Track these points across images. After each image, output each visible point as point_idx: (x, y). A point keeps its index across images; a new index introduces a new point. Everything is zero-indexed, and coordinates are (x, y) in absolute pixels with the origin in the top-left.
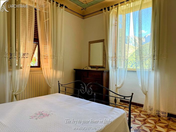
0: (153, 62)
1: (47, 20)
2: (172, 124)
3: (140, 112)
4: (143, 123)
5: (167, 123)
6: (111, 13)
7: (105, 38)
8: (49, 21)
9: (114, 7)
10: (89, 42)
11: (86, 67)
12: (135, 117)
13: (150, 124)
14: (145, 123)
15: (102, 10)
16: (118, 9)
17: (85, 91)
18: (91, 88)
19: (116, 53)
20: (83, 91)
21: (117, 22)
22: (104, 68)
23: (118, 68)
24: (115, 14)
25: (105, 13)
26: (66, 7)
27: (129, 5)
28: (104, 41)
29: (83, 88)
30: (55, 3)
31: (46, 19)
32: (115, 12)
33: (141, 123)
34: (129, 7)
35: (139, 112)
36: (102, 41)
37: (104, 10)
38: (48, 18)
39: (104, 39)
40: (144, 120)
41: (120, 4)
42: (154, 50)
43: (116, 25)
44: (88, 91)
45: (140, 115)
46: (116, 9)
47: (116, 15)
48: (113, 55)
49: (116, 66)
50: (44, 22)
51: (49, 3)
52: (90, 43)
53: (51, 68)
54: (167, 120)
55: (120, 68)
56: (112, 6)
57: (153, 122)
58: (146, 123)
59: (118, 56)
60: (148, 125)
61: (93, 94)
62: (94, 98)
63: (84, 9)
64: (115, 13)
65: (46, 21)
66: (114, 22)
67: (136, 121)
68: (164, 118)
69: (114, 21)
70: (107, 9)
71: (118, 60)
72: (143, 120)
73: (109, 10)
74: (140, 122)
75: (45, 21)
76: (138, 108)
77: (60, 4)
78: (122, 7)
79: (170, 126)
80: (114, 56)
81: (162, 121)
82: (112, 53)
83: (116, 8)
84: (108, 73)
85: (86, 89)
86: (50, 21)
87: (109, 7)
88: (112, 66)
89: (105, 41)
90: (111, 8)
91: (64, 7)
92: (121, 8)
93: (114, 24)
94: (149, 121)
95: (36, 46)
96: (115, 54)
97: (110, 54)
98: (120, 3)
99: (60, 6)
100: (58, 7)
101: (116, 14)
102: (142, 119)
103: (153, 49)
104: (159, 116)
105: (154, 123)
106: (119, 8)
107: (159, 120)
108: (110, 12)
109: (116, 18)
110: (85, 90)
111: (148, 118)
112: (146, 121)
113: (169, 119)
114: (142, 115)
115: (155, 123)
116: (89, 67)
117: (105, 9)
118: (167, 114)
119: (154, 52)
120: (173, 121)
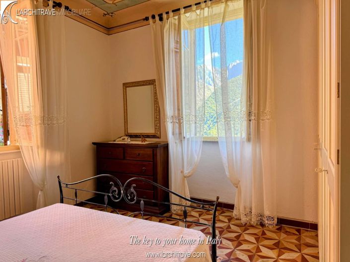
5: (277, 238)
6: (167, 26)
7: (156, 77)
9: (171, 14)
10: (124, 84)
11: (120, 137)
12: (221, 233)
14: (240, 244)
15: (147, 19)
17: (120, 196)
22: (158, 138)
25: (153, 26)
33: (233, 245)
35: (227, 221)
40: (238, 237)
54: (277, 231)
60: (245, 246)
61: (138, 202)
62: (140, 210)
63: (108, 14)
64: (175, 27)
69: (173, 43)
70: (157, 18)
72: (235, 237)
73: (161, 19)
74: (230, 243)
76: (225, 213)
77: (54, 2)
78: (188, 15)
79: (283, 244)
80: (176, 115)
81: (269, 234)
82: (172, 108)
83: (177, 17)
85: (122, 192)
87: (162, 14)
88: (173, 134)
89: (157, 83)
92: (186, 17)
96: (179, 110)
97: (169, 110)
99: (54, 7)
100: (49, 8)
102: (233, 235)
104: (262, 225)
105: (255, 242)
106: (182, 17)
107: (264, 233)
113: (279, 229)
116: (126, 138)
117: (153, 17)
118: (276, 220)
119: (249, 106)
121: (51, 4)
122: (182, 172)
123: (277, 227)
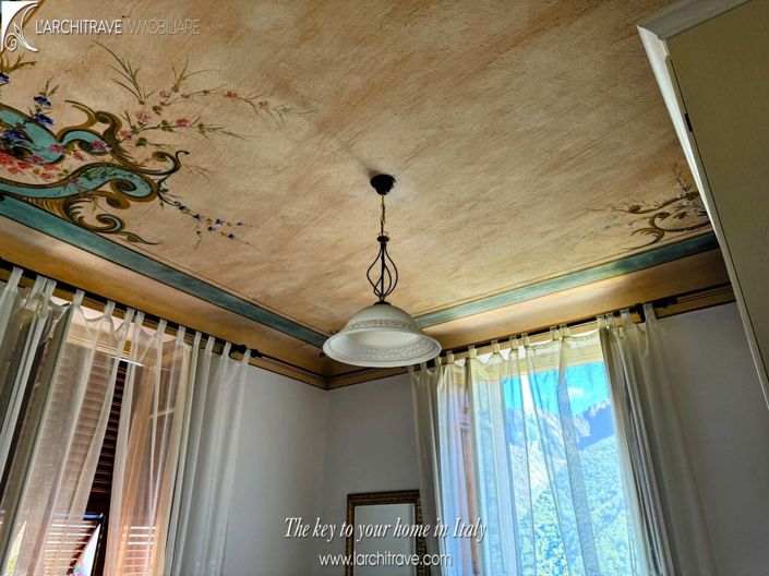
1: (167, 412)
6: (443, 380)
7: (420, 485)
8: (171, 416)
10: (350, 497)
16: (467, 365)
21: (468, 417)
24: (459, 385)
26: (255, 354)
28: (418, 498)
30: (211, 343)
31: (162, 408)
32: (458, 375)
34: (514, 360)
38: (173, 404)
39: (418, 491)
41: (475, 350)
43: (467, 430)
46: (459, 367)
47: (462, 390)
50: (152, 421)
51: (187, 347)
56: (443, 355)
64: (458, 379)
65: (161, 419)
75: (156, 415)
78: (484, 357)
86: (179, 419)
89: (423, 499)
90: (439, 362)
91: (247, 355)
92: (483, 364)
93: (459, 427)
95: (91, 531)
98: (477, 346)
99: (231, 351)
100: (222, 357)
101: (463, 383)
106: (473, 364)
108: (439, 376)
121: (227, 348)
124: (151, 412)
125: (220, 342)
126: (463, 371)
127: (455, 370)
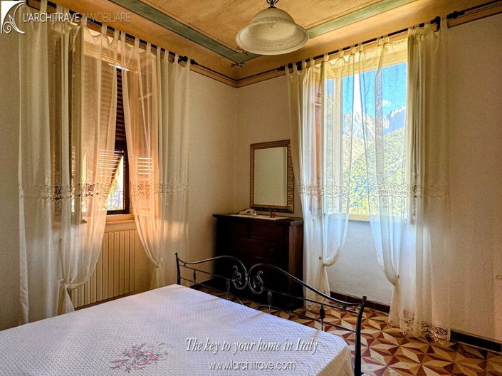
0: (413, 203)
1: (148, 95)
2: (462, 361)
3: (383, 326)
4: (390, 358)
5: (450, 359)
6: (307, 77)
7: (290, 136)
8: (151, 97)
9: (313, 62)
10: (252, 145)
11: (245, 210)
12: (370, 342)
13: (408, 364)
14: (395, 361)
15: (282, 68)
16: (322, 67)
17: (244, 283)
18: (258, 277)
19: (321, 176)
20: (240, 283)
21: (320, 99)
22: (291, 212)
23: (325, 214)
24: (316, 80)
25: (290, 78)
26: (193, 62)
27: (349, 60)
28: (289, 145)
29: (239, 276)
30: (166, 54)
31: (145, 93)
32: (316, 73)
33: (385, 360)
34: (351, 62)
35: (379, 327)
36: (285, 143)
37: (287, 70)
38: (151, 91)
39: (289, 140)
40: (393, 351)
41: (328, 56)
42: (414, 174)
43: (319, 107)
44: (252, 285)
45: (381, 336)
46: (317, 68)
47: (318, 83)
48: (312, 180)
49: (320, 208)
50: (140, 101)
51: (153, 56)
52: (254, 147)
53: (156, 217)
54: (451, 349)
55: (330, 213)
56: (308, 61)
57: (413, 356)
58: (399, 358)
59: (325, 184)
60: (401, 365)
61: (265, 292)
62: (267, 303)
63: (237, 64)
64: (317, 77)
65: (145, 100)
66: (313, 99)
67: (374, 355)
68: (442, 343)
69: (314, 97)
70: (295, 67)
71: (325, 195)
72: (390, 350)
73: (300, 68)
74: (382, 357)
75: (142, 98)
76: (376, 316)
77: (180, 57)
78: (333, 62)
79: (458, 369)
80: (315, 184)
81: (438, 352)
82: (310, 176)
83: (319, 65)
84: (301, 227)
85: (247, 279)
86: (155, 100)
87: (301, 62)
88: (311, 209)
89: (292, 144)
90: (305, 64)
91: (189, 62)
92: (331, 64)
93: (314, 104)
94: (406, 353)
96: (318, 178)
97: (306, 178)
98: (329, 54)
99: (179, 61)
100: (174, 64)
101: (319, 79)
102: (387, 347)
103: (412, 171)
104: (429, 339)
105: (417, 360)
106: (326, 65)
107: (431, 350)
108: (304, 74)
109: (317, 90)
110: (243, 280)
111: (403, 344)
112: (397, 353)
113: (455, 348)
114: (387, 337)
115: (421, 357)
116: (252, 211)
117: (290, 66)
118: (449, 333)
119: (414, 177)
120: (465, 353)
121: (177, 58)
122: (320, 258)
123: (452, 344)
124: (139, 96)
125: (172, 54)
126: (319, 71)
127: (315, 70)
